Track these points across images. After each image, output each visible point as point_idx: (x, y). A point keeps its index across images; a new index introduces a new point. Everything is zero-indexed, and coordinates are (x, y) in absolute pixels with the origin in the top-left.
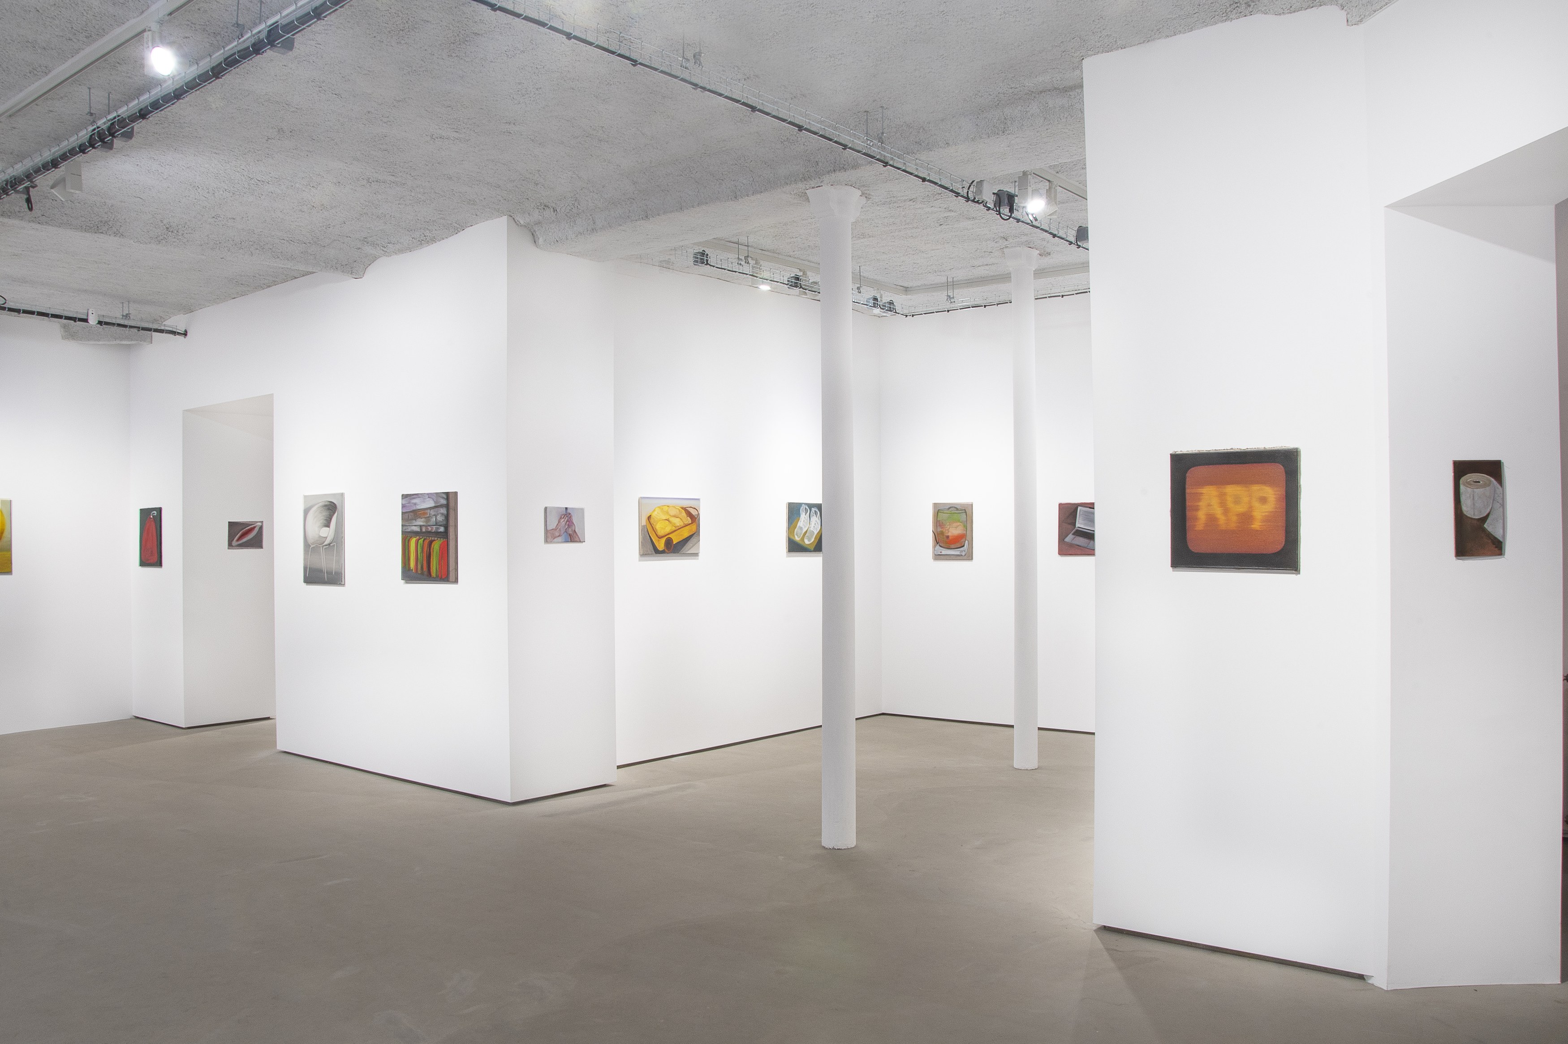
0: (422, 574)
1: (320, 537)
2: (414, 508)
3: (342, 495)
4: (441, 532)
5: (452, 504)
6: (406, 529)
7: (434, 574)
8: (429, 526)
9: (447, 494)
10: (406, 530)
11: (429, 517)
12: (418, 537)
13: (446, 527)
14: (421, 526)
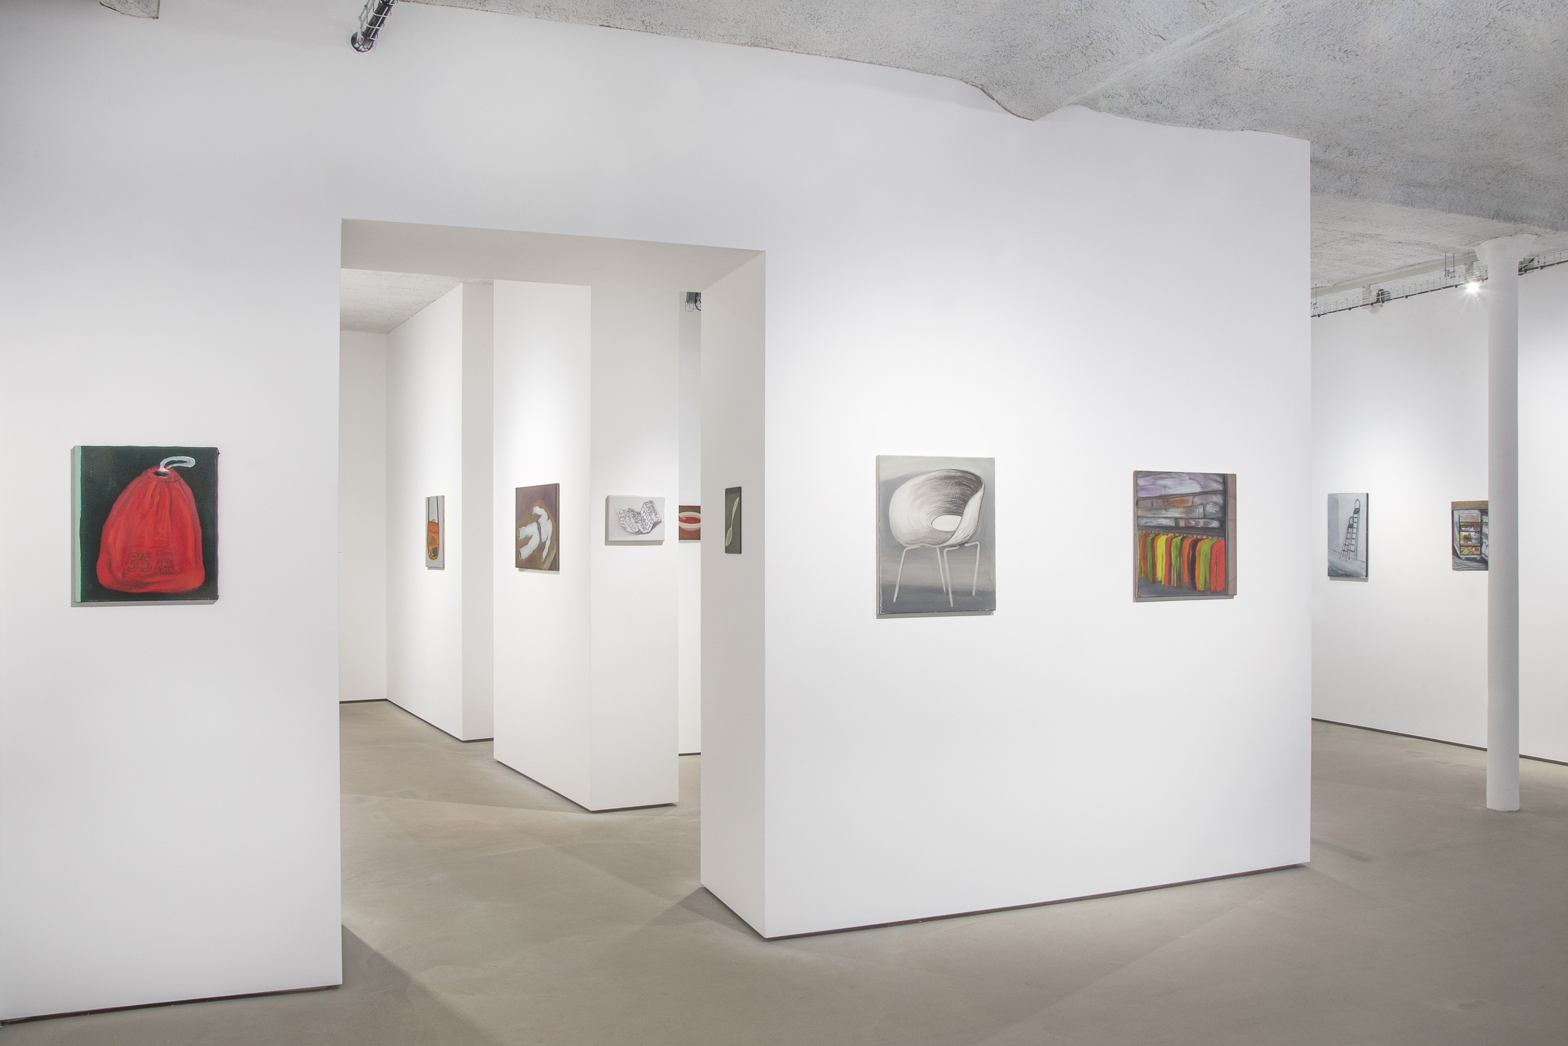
0: (1180, 586)
1: (934, 531)
2: (1163, 493)
3: (992, 461)
4: (1213, 528)
5: (1230, 491)
6: (1146, 523)
7: (1200, 583)
8: (1192, 519)
9: (1224, 477)
10: (1148, 524)
11: (1191, 507)
12: (1170, 535)
13: (1223, 522)
14: (1176, 519)
